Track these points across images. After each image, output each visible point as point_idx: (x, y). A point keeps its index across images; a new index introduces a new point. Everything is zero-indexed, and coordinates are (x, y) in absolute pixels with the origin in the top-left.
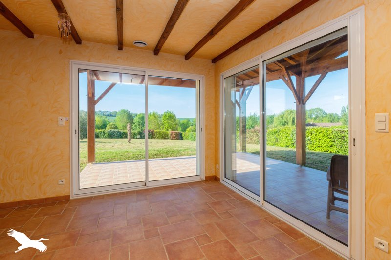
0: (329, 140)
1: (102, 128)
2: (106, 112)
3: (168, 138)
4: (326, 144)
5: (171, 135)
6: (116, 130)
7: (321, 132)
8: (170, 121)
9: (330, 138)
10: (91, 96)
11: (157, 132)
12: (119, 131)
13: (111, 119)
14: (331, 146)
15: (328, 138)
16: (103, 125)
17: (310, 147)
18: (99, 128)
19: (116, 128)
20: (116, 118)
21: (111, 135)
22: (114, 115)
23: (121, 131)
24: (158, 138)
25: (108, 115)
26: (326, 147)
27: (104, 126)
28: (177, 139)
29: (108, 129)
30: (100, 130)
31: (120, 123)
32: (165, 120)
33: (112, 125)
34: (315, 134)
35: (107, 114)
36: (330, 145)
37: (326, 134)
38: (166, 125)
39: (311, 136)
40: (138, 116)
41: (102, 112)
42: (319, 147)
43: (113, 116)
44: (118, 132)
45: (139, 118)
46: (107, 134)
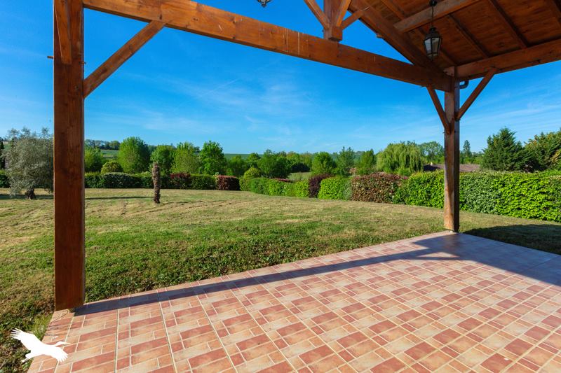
0: (543, 196)
1: (94, 170)
2: (99, 142)
3: (214, 188)
4: (534, 204)
5: (220, 182)
6: (120, 174)
7: (525, 182)
8: (214, 158)
9: (543, 193)
10: (66, 57)
11: (195, 177)
12: (127, 174)
13: (108, 154)
14: (547, 208)
15: (541, 193)
16: (95, 165)
17: (500, 209)
18: (87, 171)
19: (120, 169)
20: (119, 153)
21: (111, 183)
22: (114, 147)
23: (130, 175)
24: (197, 188)
25: (103, 148)
26: (536, 210)
27: (97, 166)
28: (230, 189)
29: (104, 172)
30: (90, 174)
31: (126, 161)
32: (205, 157)
33: (113, 164)
34: (511, 186)
35: (101, 145)
36: (544, 205)
37: (535, 186)
38: (207, 166)
39: (502, 190)
40: (158, 150)
41: (93, 143)
42: (519, 209)
43: (111, 149)
44: (124, 176)
45: (160, 153)
46: (102, 181)
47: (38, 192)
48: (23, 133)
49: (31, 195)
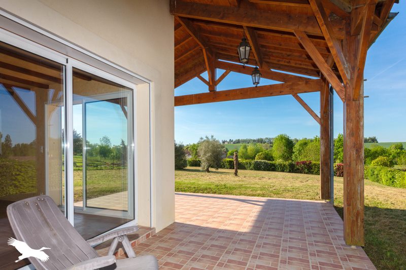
1: (250, 159)
6: (263, 161)
11: (315, 165)
23: (269, 162)
29: (256, 160)
30: (246, 161)
31: (277, 152)
33: (262, 154)
44: (265, 163)
46: (253, 165)
47: (210, 169)
48: (206, 139)
49: (208, 171)
